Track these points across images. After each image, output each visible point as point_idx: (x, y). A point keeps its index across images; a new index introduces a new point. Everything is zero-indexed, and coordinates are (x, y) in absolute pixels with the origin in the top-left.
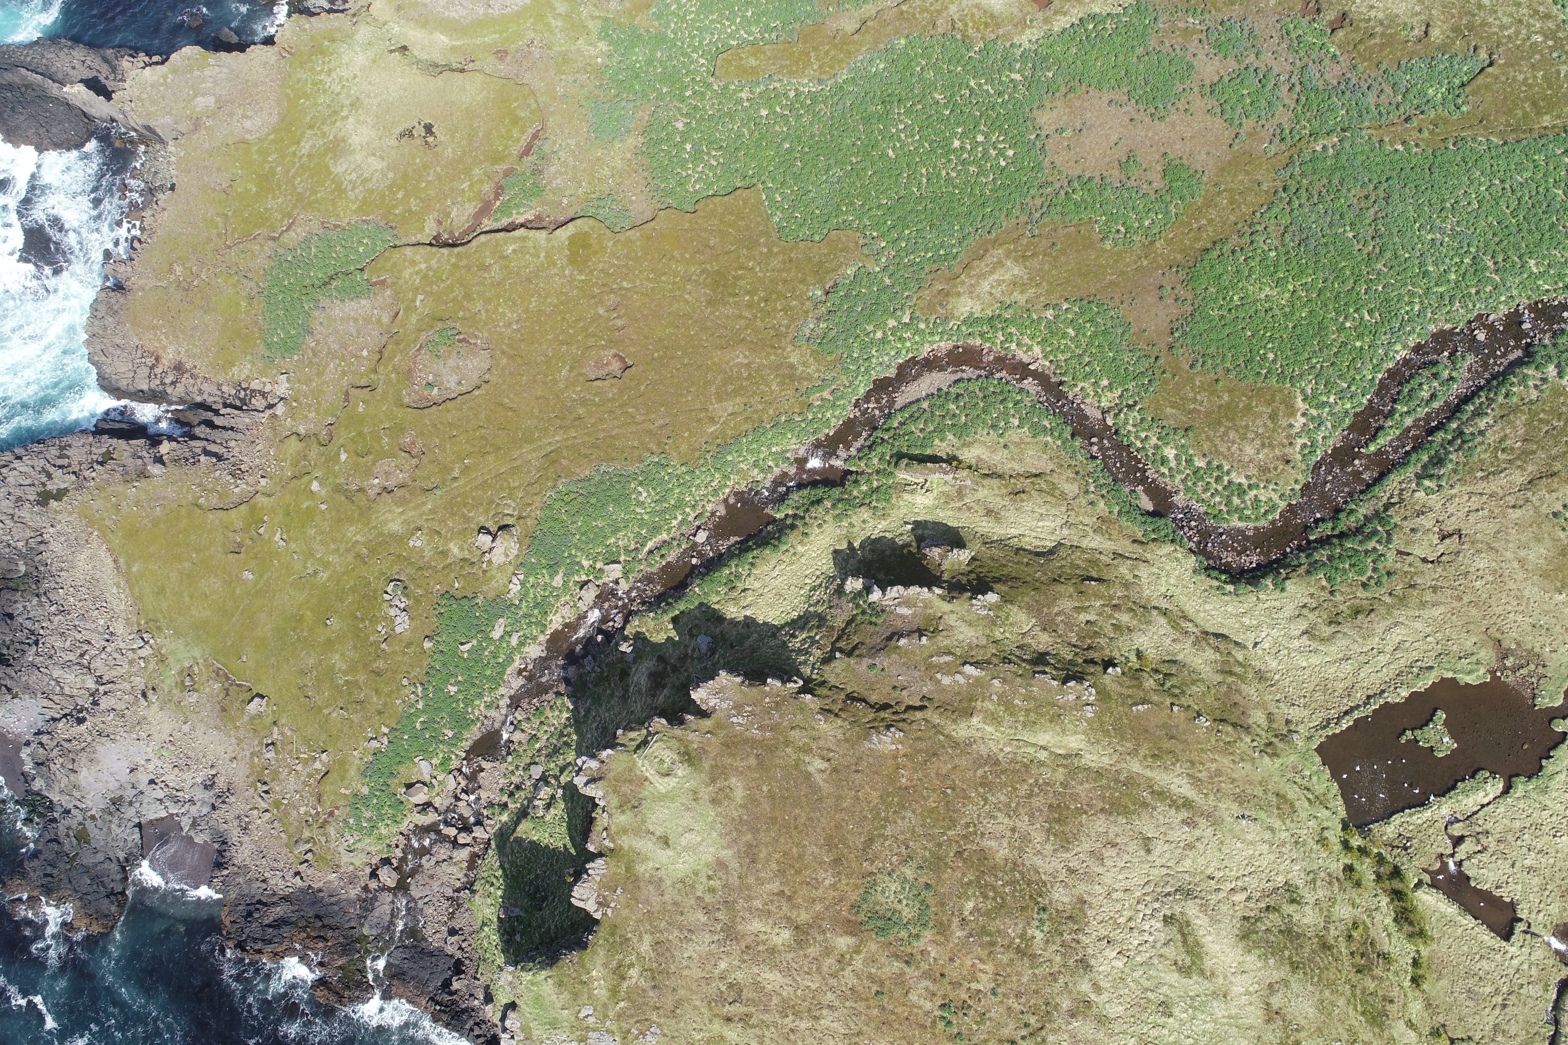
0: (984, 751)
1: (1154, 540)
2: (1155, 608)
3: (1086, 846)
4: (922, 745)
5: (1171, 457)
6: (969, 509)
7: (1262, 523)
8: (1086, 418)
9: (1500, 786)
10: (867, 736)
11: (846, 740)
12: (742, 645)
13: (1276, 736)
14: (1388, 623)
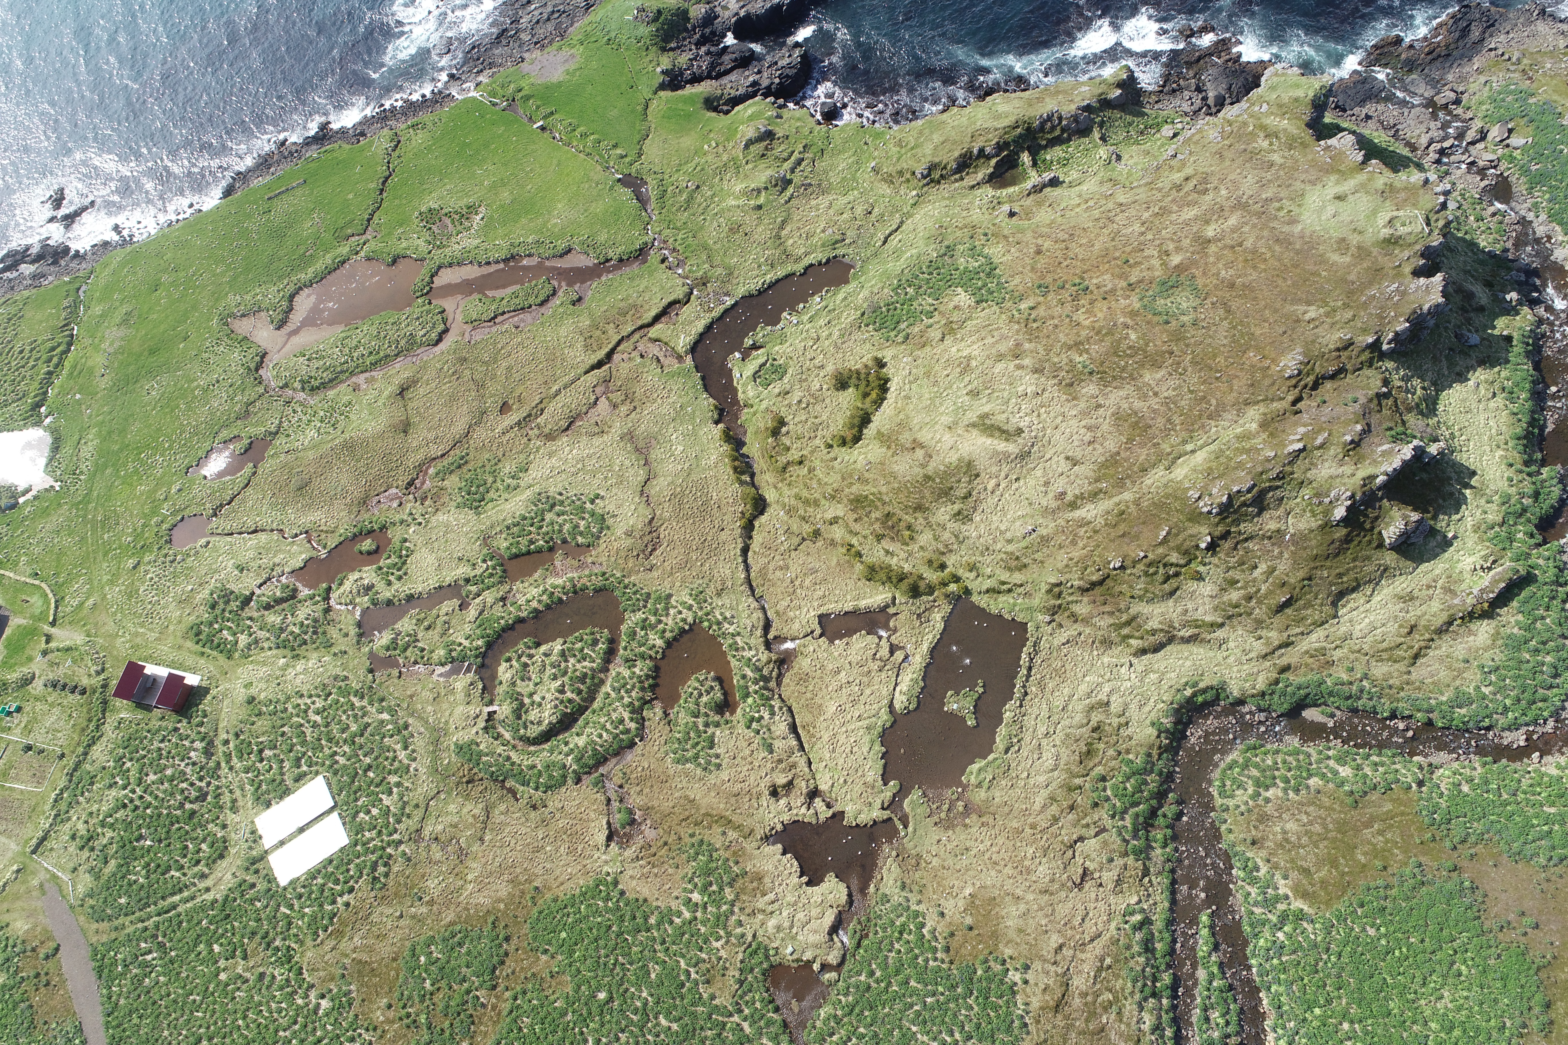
0: (1227, 416)
1: (1277, 682)
2: (1222, 625)
3: (1105, 427)
4: (1267, 382)
5: (1341, 769)
6: (1429, 587)
7: (1216, 774)
8: (1439, 749)
9: (898, 706)
10: (1304, 354)
11: (1313, 342)
12: (1447, 357)
13: (1060, 606)
14: (1062, 762)
